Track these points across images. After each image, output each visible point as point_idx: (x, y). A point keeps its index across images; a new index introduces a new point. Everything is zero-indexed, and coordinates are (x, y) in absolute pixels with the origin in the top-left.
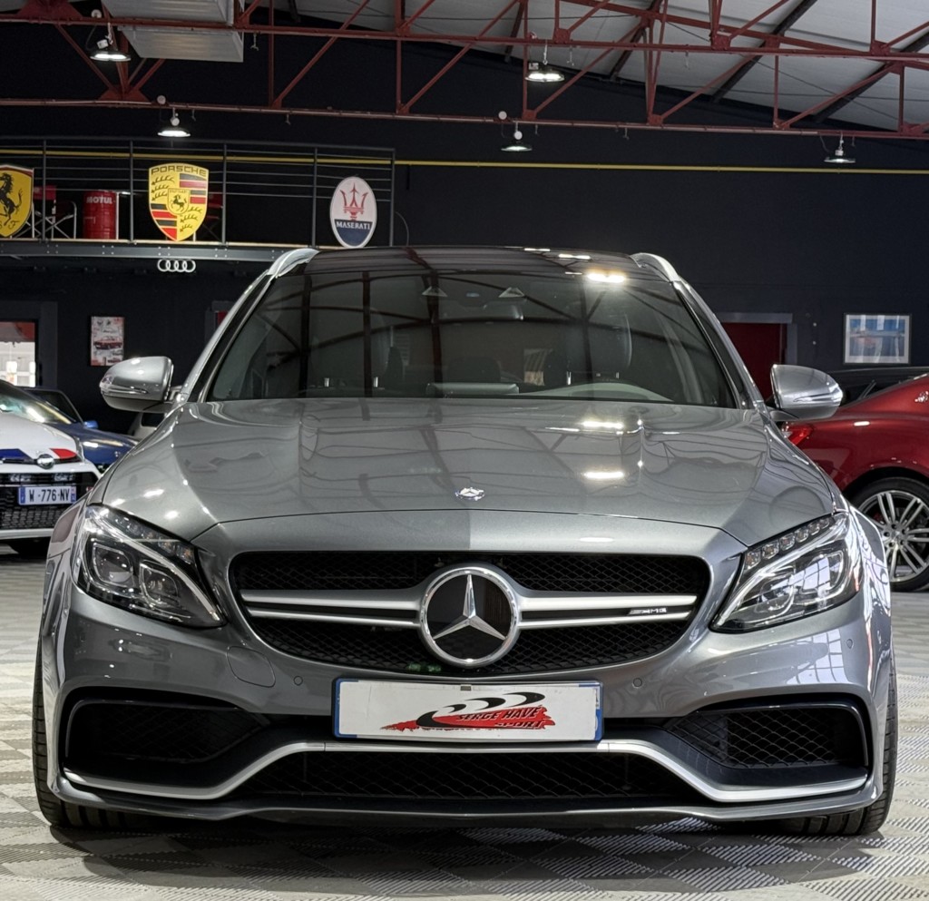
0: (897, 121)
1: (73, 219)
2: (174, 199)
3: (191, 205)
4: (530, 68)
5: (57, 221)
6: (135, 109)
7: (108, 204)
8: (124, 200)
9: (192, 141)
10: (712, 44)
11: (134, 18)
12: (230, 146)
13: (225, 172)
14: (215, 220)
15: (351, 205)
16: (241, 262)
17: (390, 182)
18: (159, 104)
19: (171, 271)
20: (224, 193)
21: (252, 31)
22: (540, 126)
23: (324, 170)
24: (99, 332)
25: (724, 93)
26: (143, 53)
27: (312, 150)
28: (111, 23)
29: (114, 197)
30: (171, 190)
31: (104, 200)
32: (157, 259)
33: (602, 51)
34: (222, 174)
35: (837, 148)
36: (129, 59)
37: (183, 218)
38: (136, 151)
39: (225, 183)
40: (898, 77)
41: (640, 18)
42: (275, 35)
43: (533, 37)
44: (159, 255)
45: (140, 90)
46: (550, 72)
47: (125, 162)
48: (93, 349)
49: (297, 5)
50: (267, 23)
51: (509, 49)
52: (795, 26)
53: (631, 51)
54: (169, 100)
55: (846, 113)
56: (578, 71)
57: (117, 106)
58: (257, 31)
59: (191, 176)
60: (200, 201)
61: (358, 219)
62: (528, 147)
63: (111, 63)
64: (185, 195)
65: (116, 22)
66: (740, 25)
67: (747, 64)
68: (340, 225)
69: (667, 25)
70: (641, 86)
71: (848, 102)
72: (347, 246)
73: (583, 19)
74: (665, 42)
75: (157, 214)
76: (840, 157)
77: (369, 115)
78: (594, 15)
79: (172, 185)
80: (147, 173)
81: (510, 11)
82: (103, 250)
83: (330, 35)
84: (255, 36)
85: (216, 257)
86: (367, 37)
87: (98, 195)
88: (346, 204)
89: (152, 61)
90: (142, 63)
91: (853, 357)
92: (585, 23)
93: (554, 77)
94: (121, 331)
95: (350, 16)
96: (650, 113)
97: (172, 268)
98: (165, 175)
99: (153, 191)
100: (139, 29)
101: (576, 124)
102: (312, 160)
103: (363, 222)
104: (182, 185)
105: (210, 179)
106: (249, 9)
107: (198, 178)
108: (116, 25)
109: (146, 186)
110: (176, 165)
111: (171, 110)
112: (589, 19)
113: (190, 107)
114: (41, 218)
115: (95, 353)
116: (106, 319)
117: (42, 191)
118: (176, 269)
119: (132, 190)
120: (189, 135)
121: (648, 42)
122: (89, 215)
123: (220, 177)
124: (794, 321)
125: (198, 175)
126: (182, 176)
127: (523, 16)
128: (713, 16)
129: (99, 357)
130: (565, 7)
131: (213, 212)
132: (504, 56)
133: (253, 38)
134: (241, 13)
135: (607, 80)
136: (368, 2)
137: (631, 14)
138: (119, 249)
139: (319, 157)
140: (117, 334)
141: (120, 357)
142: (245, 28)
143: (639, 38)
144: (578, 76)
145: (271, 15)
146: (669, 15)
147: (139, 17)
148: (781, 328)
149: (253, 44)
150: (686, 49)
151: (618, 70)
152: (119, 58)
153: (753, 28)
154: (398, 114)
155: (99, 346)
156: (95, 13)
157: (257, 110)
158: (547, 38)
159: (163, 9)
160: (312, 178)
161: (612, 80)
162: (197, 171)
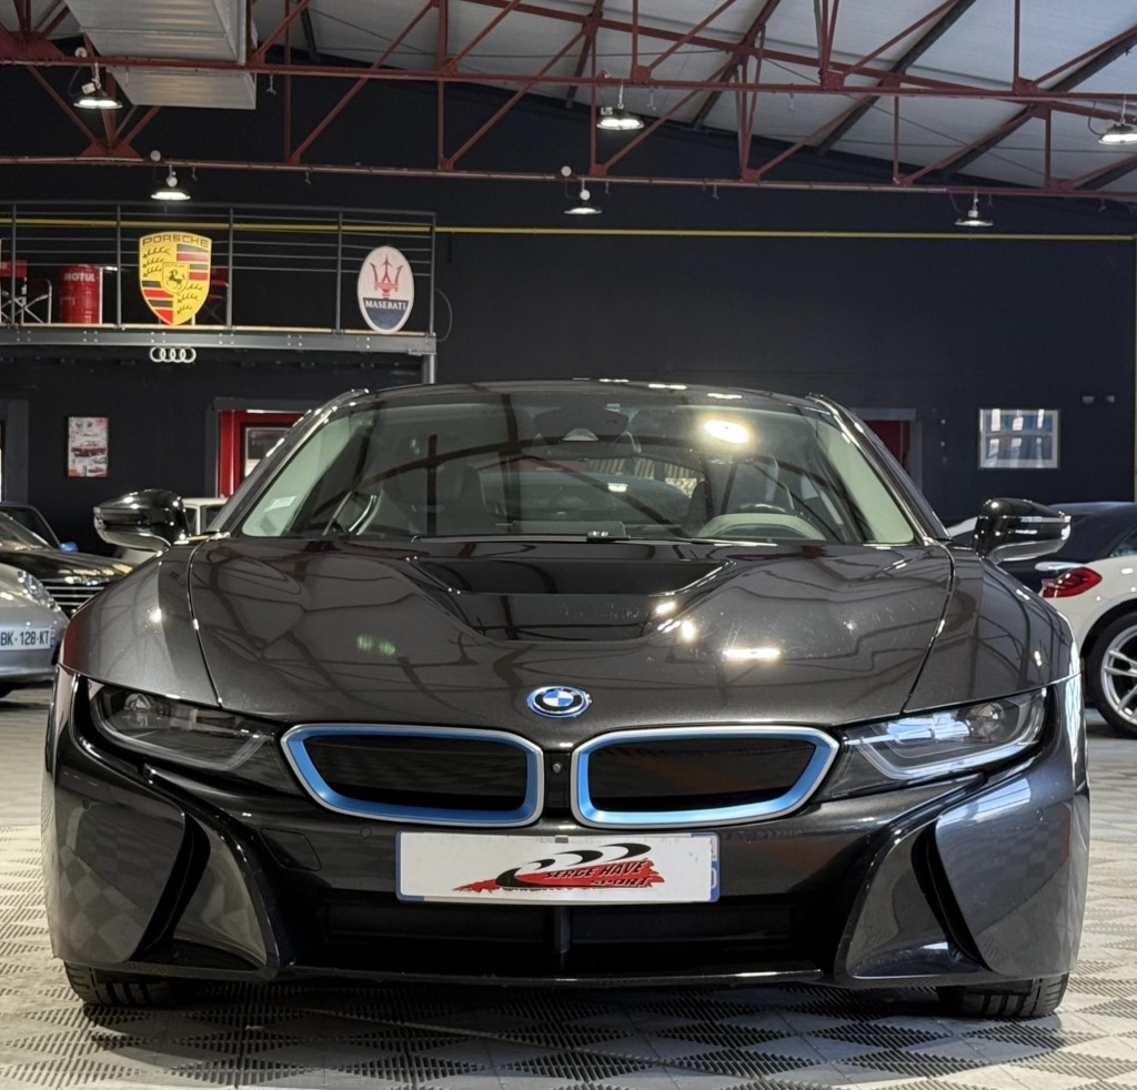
0: (1043, 177)
1: (47, 300)
2: (170, 275)
3: (191, 282)
4: (602, 113)
5: (28, 302)
6: (124, 167)
7: (90, 282)
8: (109, 277)
9: (192, 204)
10: (822, 83)
11: (127, 57)
12: (237, 211)
13: (231, 242)
14: (218, 300)
15: (383, 280)
16: (249, 350)
17: (430, 253)
18: (151, 161)
19: (166, 361)
20: (231, 267)
21: (267, 72)
22: (610, 183)
23: (349, 238)
24: (78, 436)
25: (833, 143)
26: (135, 100)
27: (336, 215)
28: (99, 62)
29: (96, 274)
30: (166, 264)
31: (86, 277)
32: (149, 348)
33: (687, 92)
34: (228, 245)
35: (971, 209)
36: (120, 106)
37: (180, 298)
38: (124, 218)
39: (231, 255)
40: (1043, 122)
41: (731, 54)
42: (292, 76)
43: (606, 76)
44: (152, 343)
45: (130, 144)
46: (626, 118)
47: (112, 231)
48: (71, 456)
49: (318, 45)
50: (283, 63)
51: (573, 90)
52: (919, 61)
53: (720, 93)
54: (164, 156)
55: (980, 167)
56: (656, 119)
57: (102, 164)
58: (272, 71)
59: (190, 247)
60: (201, 277)
61: (391, 297)
62: (597, 210)
63: (98, 111)
64: (183, 270)
65: (103, 62)
66: (853, 62)
67: (860, 108)
68: (370, 304)
69: (763, 62)
70: (734, 136)
71: (982, 153)
72: (378, 330)
73: (665, 55)
74: (761, 81)
75: (150, 293)
76: (974, 219)
77: (405, 172)
78: (678, 50)
79: (167, 258)
80: (137, 244)
81: (574, 47)
82: (85, 336)
83: (361, 76)
84: (271, 77)
85: (221, 344)
86: (406, 77)
87: (79, 270)
88: (376, 279)
89: (146, 108)
90: (132, 111)
91: (988, 460)
92: (668, 59)
93: (631, 124)
94: (105, 435)
95: (382, 54)
96: (744, 168)
97: (168, 357)
98: (159, 245)
99: (145, 266)
100: (132, 69)
101: (655, 182)
102: (335, 228)
103: (397, 301)
104: (179, 258)
105: (214, 249)
106: (264, 45)
107: (200, 250)
108: (102, 65)
109: (136, 259)
110: (172, 234)
111: (168, 168)
112: (672, 56)
113: (192, 164)
114: (11, 299)
115: (74, 461)
116: (86, 420)
117: (11, 267)
118: (173, 359)
119: (120, 265)
120: (189, 198)
121: (741, 80)
122: (68, 295)
123: (225, 248)
124: (917, 418)
125: (199, 246)
126: (179, 247)
127: (590, 52)
128: (824, 50)
129: (78, 466)
130: (646, 43)
131: (216, 290)
132: (565, 101)
133: (269, 79)
134: (254, 51)
135: (690, 129)
136: (402, 36)
137: (722, 49)
138: (104, 335)
139: (344, 224)
140: (99, 439)
141: (104, 466)
142: (259, 68)
143: (730, 77)
144: (657, 124)
145: (288, 53)
146: (766, 51)
147: (132, 56)
148: (902, 425)
149: (269, 87)
150: (791, 88)
151: (704, 118)
152: (109, 105)
153: (869, 65)
154: (440, 171)
155: (78, 453)
156: (80, 52)
157: (270, 167)
158: (623, 78)
159: (162, 45)
160: (336, 248)
161: (695, 129)
162: (197, 241)
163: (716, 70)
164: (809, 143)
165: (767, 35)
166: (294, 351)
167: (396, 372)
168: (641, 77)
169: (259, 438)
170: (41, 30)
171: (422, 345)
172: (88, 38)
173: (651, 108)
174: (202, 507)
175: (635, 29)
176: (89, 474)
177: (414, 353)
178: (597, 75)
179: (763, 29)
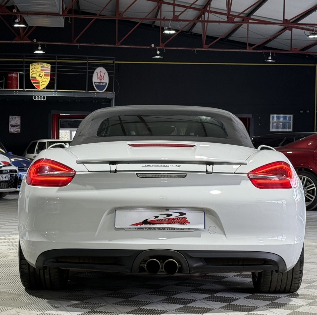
0: (290, 47)
2: (39, 75)
3: (45, 77)
4: (165, 29)
6: (26, 44)
7: (16, 77)
9: (45, 55)
10: (228, 20)
11: (28, 12)
12: (58, 57)
13: (56, 66)
14: (53, 82)
15: (100, 77)
16: (61, 97)
17: (113, 69)
18: (33, 42)
20: (56, 73)
22: (165, 49)
23: (90, 65)
24: (12, 121)
25: (229, 37)
26: (30, 25)
27: (86, 58)
28: (20, 14)
29: (17, 74)
30: (38, 72)
31: (14, 75)
32: (33, 96)
33: (188, 23)
35: (269, 56)
37: (42, 82)
38: (26, 58)
39: (56, 69)
40: (290, 32)
41: (200, 11)
42: (74, 18)
43: (166, 18)
44: (34, 94)
45: (28, 37)
46: (172, 30)
47: (22, 62)
48: (10, 127)
49: (81, 8)
50: (71, 14)
51: (154, 22)
52: (255, 14)
53: (197, 23)
54: (37, 41)
55: (271, 45)
56: (179, 30)
57: (20, 43)
58: (69, 16)
59: (44, 67)
60: (48, 76)
61: (102, 82)
62: (162, 57)
63: (18, 28)
64: (42, 74)
66: (237, 14)
67: (238, 27)
68: (96, 84)
69: (210, 14)
70: (201, 35)
71: (272, 40)
72: (98, 91)
74: (209, 20)
75: (33, 80)
76: (270, 60)
77: (106, 45)
79: (38, 70)
80: (29, 66)
81: (155, 9)
82: (14, 93)
83: (94, 18)
84: (69, 18)
85: (53, 95)
86: (108, 18)
87: (12, 73)
88: (98, 76)
89: (32, 27)
90: (28, 26)
91: (273, 129)
93: (173, 32)
94: (19, 121)
95: (100, 11)
96: (204, 45)
97: (38, 99)
98: (36, 66)
99: (31, 72)
100: (29, 16)
101: (178, 49)
102: (86, 61)
103: (104, 83)
104: (41, 70)
105: (51, 68)
106: (67, 9)
107: (47, 68)
108: (21, 14)
109: (29, 70)
110: (39, 63)
111: (38, 44)
112: (185, 12)
113: (45, 43)
115: (11, 128)
116: (14, 117)
118: (40, 99)
119: (24, 72)
120: (44, 53)
121: (203, 19)
122: (9, 81)
123: (54, 67)
124: (252, 117)
125: (47, 67)
126: (41, 67)
127: (160, 11)
128: (228, 11)
129: (12, 130)
130: (177, 9)
131: (52, 80)
132: (152, 25)
134: (64, 11)
136: (106, 6)
137: (198, 10)
138: (20, 92)
139: (89, 60)
140: (18, 122)
141: (19, 130)
142: (66, 15)
143: (200, 18)
144: (178, 33)
145: (73, 11)
146: (211, 11)
147: (29, 12)
148: (248, 119)
149: (68, 21)
150: (219, 22)
151: (192, 30)
152: (23, 26)
153: (241, 15)
154: (116, 45)
155: (12, 126)
156: (14, 11)
157: (68, 44)
158: (170, 19)
159: (38, 9)
160: (86, 68)
161: (189, 33)
162: (46, 65)
163: (196, 16)
164: (222, 38)
166: (74, 97)
167: (103, 103)
168: (176, 18)
169: (64, 122)
170: (3, 4)
171: (111, 95)
172: (16, 6)
174: (48, 142)
175: (174, 5)
176: (15, 132)
177: (109, 98)
178: (162, 18)
179: (210, 4)
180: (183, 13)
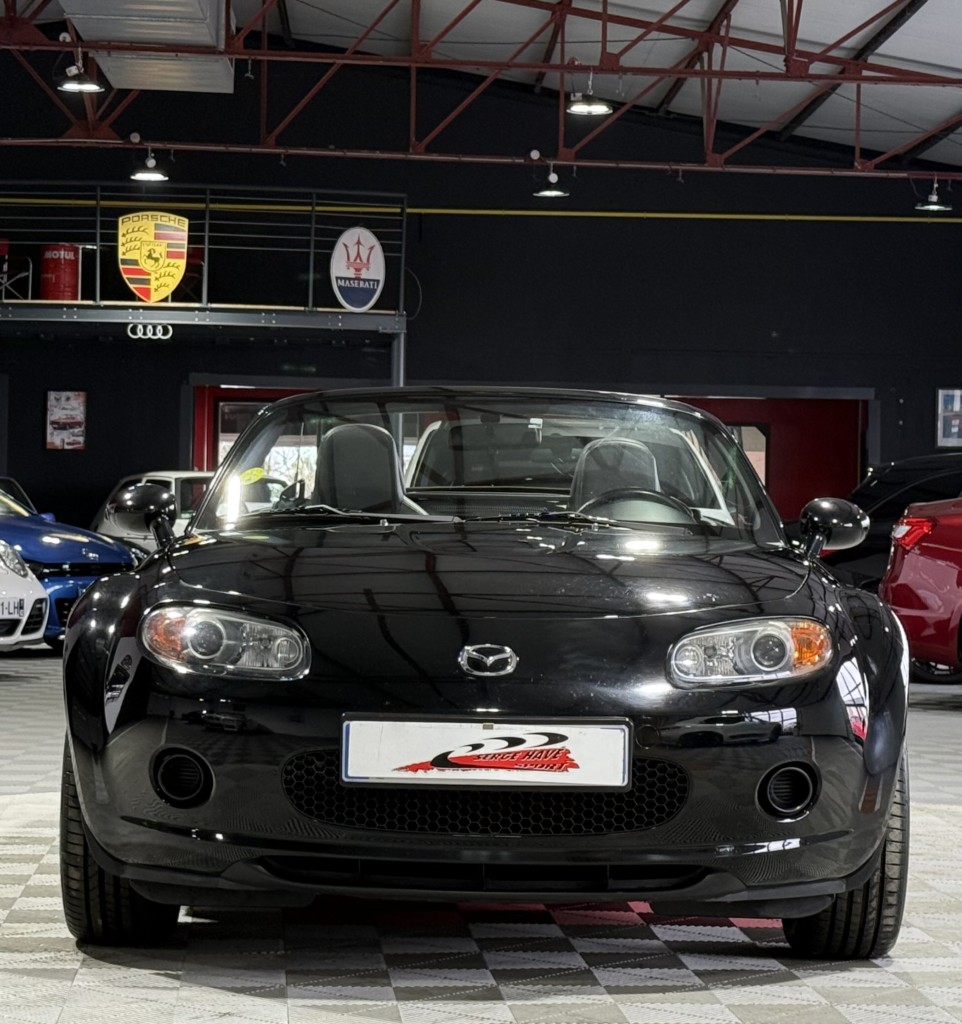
2: (147, 254)
3: (168, 261)
4: (572, 98)
5: (9, 279)
7: (70, 260)
8: (89, 256)
9: (170, 186)
10: (787, 70)
11: (109, 42)
12: (213, 192)
13: (207, 222)
14: (195, 278)
15: (356, 259)
16: (223, 326)
17: (401, 234)
18: (132, 143)
19: (143, 337)
20: (206, 247)
21: (245, 57)
22: (578, 167)
23: (323, 219)
24: (56, 410)
25: (794, 128)
26: (117, 84)
27: (308, 196)
28: (82, 47)
29: (76, 251)
30: (144, 242)
31: (65, 255)
32: (127, 324)
33: (653, 79)
34: (204, 224)
35: (931, 194)
36: (103, 90)
37: (158, 276)
38: (104, 198)
39: (207, 234)
41: (697, 41)
42: (268, 61)
43: (576, 63)
44: (130, 319)
45: (110, 126)
46: (596, 103)
47: (91, 211)
48: (49, 429)
49: (292, 30)
50: (259, 48)
51: (541, 76)
52: (882, 49)
53: (685, 79)
54: (144, 138)
55: (938, 153)
56: (623, 104)
57: (84, 145)
58: (250, 56)
59: (167, 226)
60: (178, 256)
61: (362, 277)
62: (565, 192)
63: (81, 94)
64: (161, 249)
65: (85, 47)
66: (818, 50)
68: (342, 283)
69: (729, 49)
70: (698, 121)
71: (941, 139)
72: (350, 308)
73: (634, 43)
74: (726, 69)
75: (128, 271)
76: (934, 204)
77: (378, 155)
79: (145, 237)
80: (116, 223)
81: (543, 34)
82: (65, 313)
83: (336, 61)
84: (250, 62)
85: (196, 322)
86: (381, 63)
87: (58, 248)
88: (349, 259)
89: (125, 92)
90: (112, 95)
91: (945, 439)
92: (637, 46)
93: (600, 109)
94: (82, 408)
95: (356, 40)
96: (709, 152)
97: (145, 334)
98: (137, 225)
99: (123, 245)
100: (115, 54)
101: (621, 165)
102: (309, 208)
103: (369, 280)
104: (157, 237)
105: (191, 229)
106: (242, 32)
107: (177, 229)
108: (85, 50)
109: (115, 238)
110: (150, 213)
111: (146, 150)
113: (169, 146)
115: (52, 434)
116: (64, 394)
118: (150, 335)
119: (99, 243)
120: (167, 179)
121: (706, 68)
122: (47, 273)
123: (201, 228)
124: (876, 397)
125: (176, 225)
126: (157, 227)
127: (559, 40)
128: (789, 38)
129: (56, 439)
130: (613, 29)
131: (192, 269)
132: (533, 87)
133: (247, 64)
134: (233, 37)
135: (655, 114)
136: (376, 24)
137: (687, 37)
138: (82, 311)
139: (318, 205)
140: (77, 412)
141: (81, 439)
142: (237, 53)
143: (696, 63)
144: (623, 110)
145: (265, 38)
146: (731, 39)
147: (115, 41)
148: (860, 405)
149: (247, 72)
150: (757, 76)
151: (669, 102)
152: (91, 88)
153: (833, 53)
154: (411, 154)
155: (56, 426)
156: (65, 38)
157: (247, 149)
158: (591, 64)
159: (141, 31)
160: (309, 229)
161: (661, 114)
162: (174, 221)
163: (683, 57)
164: (771, 129)
165: (732, 23)
166: (267, 328)
167: (366, 350)
168: (610, 64)
169: (232, 412)
170: (27, 14)
171: (393, 323)
172: (71, 23)
173: (620, 93)
174: (176, 480)
175: (605, 18)
176: (67, 447)
177: (385, 331)
178: (566, 62)
179: (728, 17)
180: (635, 47)
